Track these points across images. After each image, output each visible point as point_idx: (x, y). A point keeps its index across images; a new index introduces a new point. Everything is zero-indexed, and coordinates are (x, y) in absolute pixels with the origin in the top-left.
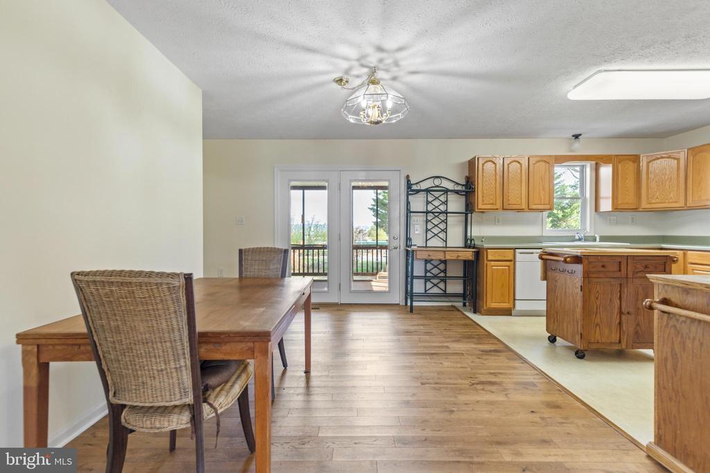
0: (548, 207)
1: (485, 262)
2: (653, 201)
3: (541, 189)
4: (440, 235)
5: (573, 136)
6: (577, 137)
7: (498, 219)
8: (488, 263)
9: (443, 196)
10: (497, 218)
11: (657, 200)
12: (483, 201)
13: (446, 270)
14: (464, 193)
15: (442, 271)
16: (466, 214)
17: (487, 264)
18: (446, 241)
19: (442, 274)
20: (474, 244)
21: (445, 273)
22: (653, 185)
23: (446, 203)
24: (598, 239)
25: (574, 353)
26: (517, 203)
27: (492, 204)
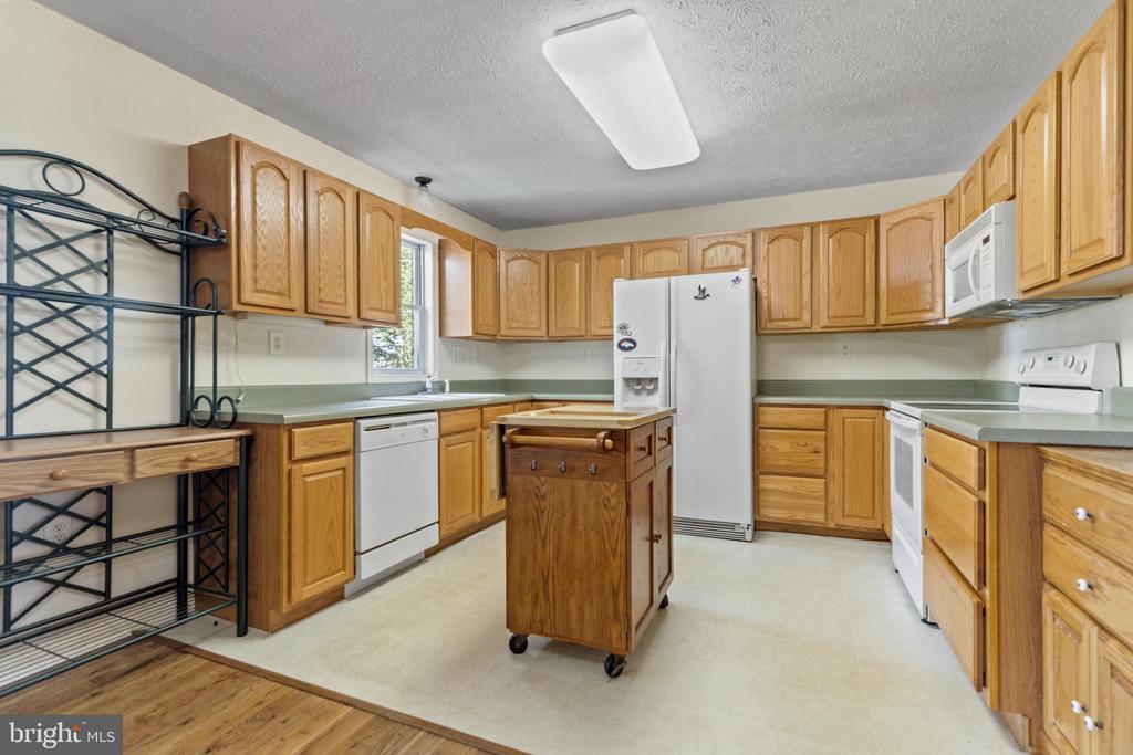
0: (391, 318)
1: (286, 465)
2: (514, 325)
3: (382, 276)
4: (80, 386)
5: (418, 179)
6: (424, 181)
7: (277, 339)
8: (295, 467)
9: (90, 241)
10: (273, 335)
11: (519, 325)
12: (255, 280)
13: (108, 513)
14: (177, 247)
15: (91, 522)
16: (187, 317)
17: (290, 473)
18: (108, 410)
19: (93, 536)
20: (235, 415)
21: (108, 527)
22: (513, 299)
23: (106, 268)
24: (447, 388)
25: (601, 668)
26: (336, 300)
27: (279, 293)
